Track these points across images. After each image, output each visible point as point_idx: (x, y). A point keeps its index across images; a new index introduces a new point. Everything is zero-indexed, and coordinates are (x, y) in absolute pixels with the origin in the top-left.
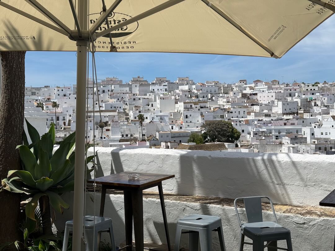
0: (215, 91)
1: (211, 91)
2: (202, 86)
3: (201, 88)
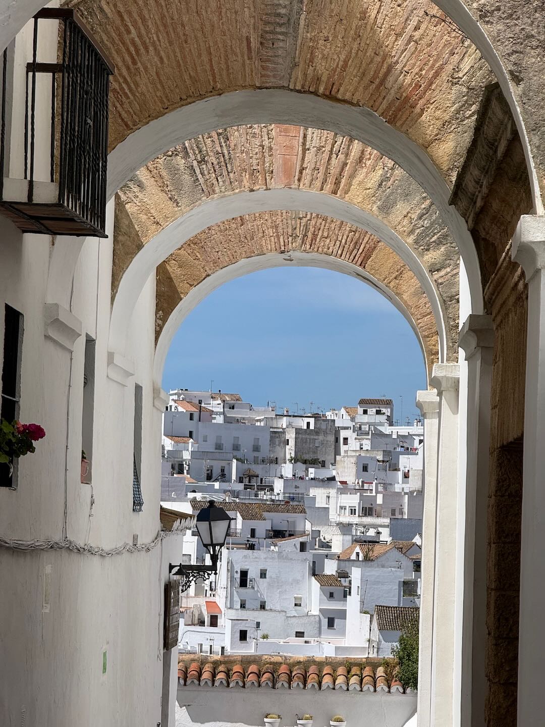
0: (256, 449)
1: (236, 448)
2: (196, 417)
3: (191, 426)
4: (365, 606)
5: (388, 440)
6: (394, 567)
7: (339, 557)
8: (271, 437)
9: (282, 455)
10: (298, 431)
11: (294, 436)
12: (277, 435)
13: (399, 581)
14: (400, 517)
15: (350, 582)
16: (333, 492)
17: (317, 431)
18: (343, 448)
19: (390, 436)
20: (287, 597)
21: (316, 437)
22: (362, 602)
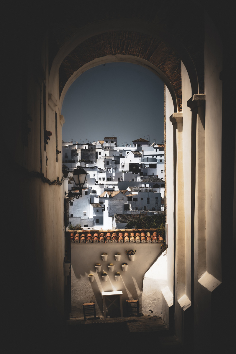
0: (66, 157)
4: (110, 214)
5: (115, 152)
6: (121, 200)
7: (100, 196)
8: (72, 153)
9: (76, 159)
10: (82, 150)
11: (80, 152)
12: (74, 152)
13: (123, 205)
14: (122, 181)
15: (104, 206)
16: (96, 172)
17: (89, 150)
18: (99, 156)
19: (116, 151)
20: (81, 212)
21: (89, 152)
22: (109, 213)
